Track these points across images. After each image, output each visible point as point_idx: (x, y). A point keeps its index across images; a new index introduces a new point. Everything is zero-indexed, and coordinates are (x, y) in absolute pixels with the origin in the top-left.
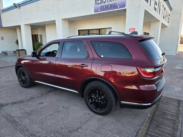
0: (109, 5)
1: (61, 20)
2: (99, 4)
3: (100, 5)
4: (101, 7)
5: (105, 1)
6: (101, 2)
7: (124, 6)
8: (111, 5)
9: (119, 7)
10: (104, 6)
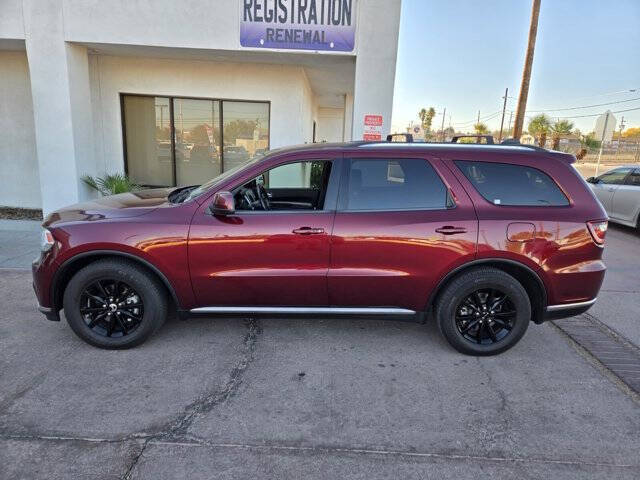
0: (298, 33)
1: (63, 49)
2: (258, 19)
3: (264, 25)
4: (271, 32)
5: (283, 17)
6: (269, 16)
7: (351, 47)
8: (307, 35)
9: (332, 45)
10: (283, 33)
